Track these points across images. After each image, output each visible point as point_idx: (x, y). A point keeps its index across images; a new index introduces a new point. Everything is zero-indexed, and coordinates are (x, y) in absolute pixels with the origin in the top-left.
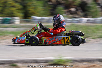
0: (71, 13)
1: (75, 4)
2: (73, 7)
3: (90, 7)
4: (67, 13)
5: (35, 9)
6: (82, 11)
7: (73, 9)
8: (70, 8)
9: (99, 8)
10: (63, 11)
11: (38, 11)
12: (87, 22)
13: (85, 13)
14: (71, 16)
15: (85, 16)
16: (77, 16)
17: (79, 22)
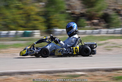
3: (111, 18)
4: (90, 25)
5: (58, 21)
6: (105, 22)
7: (95, 21)
10: (85, 23)
11: (61, 24)
13: (107, 24)
14: (94, 27)
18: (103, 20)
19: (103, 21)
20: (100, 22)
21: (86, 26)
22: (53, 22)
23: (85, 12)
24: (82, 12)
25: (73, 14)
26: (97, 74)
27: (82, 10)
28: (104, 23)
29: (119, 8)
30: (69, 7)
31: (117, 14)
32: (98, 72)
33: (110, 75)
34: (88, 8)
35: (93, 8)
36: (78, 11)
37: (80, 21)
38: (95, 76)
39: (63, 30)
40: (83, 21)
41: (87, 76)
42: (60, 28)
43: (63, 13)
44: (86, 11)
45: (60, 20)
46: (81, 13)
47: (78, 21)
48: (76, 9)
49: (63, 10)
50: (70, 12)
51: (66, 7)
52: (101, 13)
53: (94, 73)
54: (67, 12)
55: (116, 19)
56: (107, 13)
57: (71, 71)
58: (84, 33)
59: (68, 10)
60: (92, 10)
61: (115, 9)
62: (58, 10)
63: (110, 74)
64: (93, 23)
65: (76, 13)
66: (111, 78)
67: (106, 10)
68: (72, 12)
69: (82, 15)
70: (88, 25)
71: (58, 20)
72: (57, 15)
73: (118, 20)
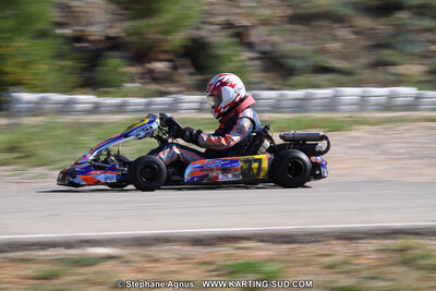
18: (187, 61)
19: (184, 67)
20: (175, 68)
21: (127, 82)
23: (123, 35)
24: (112, 32)
25: (79, 39)
26: (164, 255)
27: (111, 27)
28: (191, 74)
29: (245, 22)
30: (66, 16)
31: (236, 40)
32: (165, 247)
33: (208, 259)
34: (133, 18)
35: (152, 21)
36: (96, 31)
37: (106, 65)
38: (156, 261)
39: (42, 98)
40: (115, 64)
41: (128, 262)
42: (33, 89)
43: (43, 34)
44: (126, 31)
45: (32, 62)
46: (108, 38)
47: (97, 66)
48: (90, 24)
49: (42, 26)
50: (67, 31)
51: (54, 14)
52: (179, 38)
53: (153, 251)
54: (58, 31)
55: (235, 59)
57: (68, 244)
58: (120, 109)
59: (60, 25)
60: (150, 27)
61: (229, 25)
62: (24, 25)
63: (208, 253)
64: (151, 72)
65: (92, 38)
66: (213, 267)
67: (198, 29)
68: (77, 33)
69: (113, 44)
71: (26, 63)
72: (23, 44)
73: (240, 64)
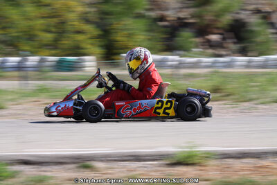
0: (211, 45)
1: (219, 25)
2: (216, 31)
3: (252, 32)
5: (129, 36)
6: (235, 40)
7: (214, 37)
8: (207, 35)
9: (273, 33)
10: (191, 42)
11: (136, 42)
12: (247, 67)
13: (242, 45)
14: (210, 51)
15: (243, 52)
16: (223, 53)
17: (229, 65)
22: (118, 38)
56: (241, 20)
70: (197, 47)
